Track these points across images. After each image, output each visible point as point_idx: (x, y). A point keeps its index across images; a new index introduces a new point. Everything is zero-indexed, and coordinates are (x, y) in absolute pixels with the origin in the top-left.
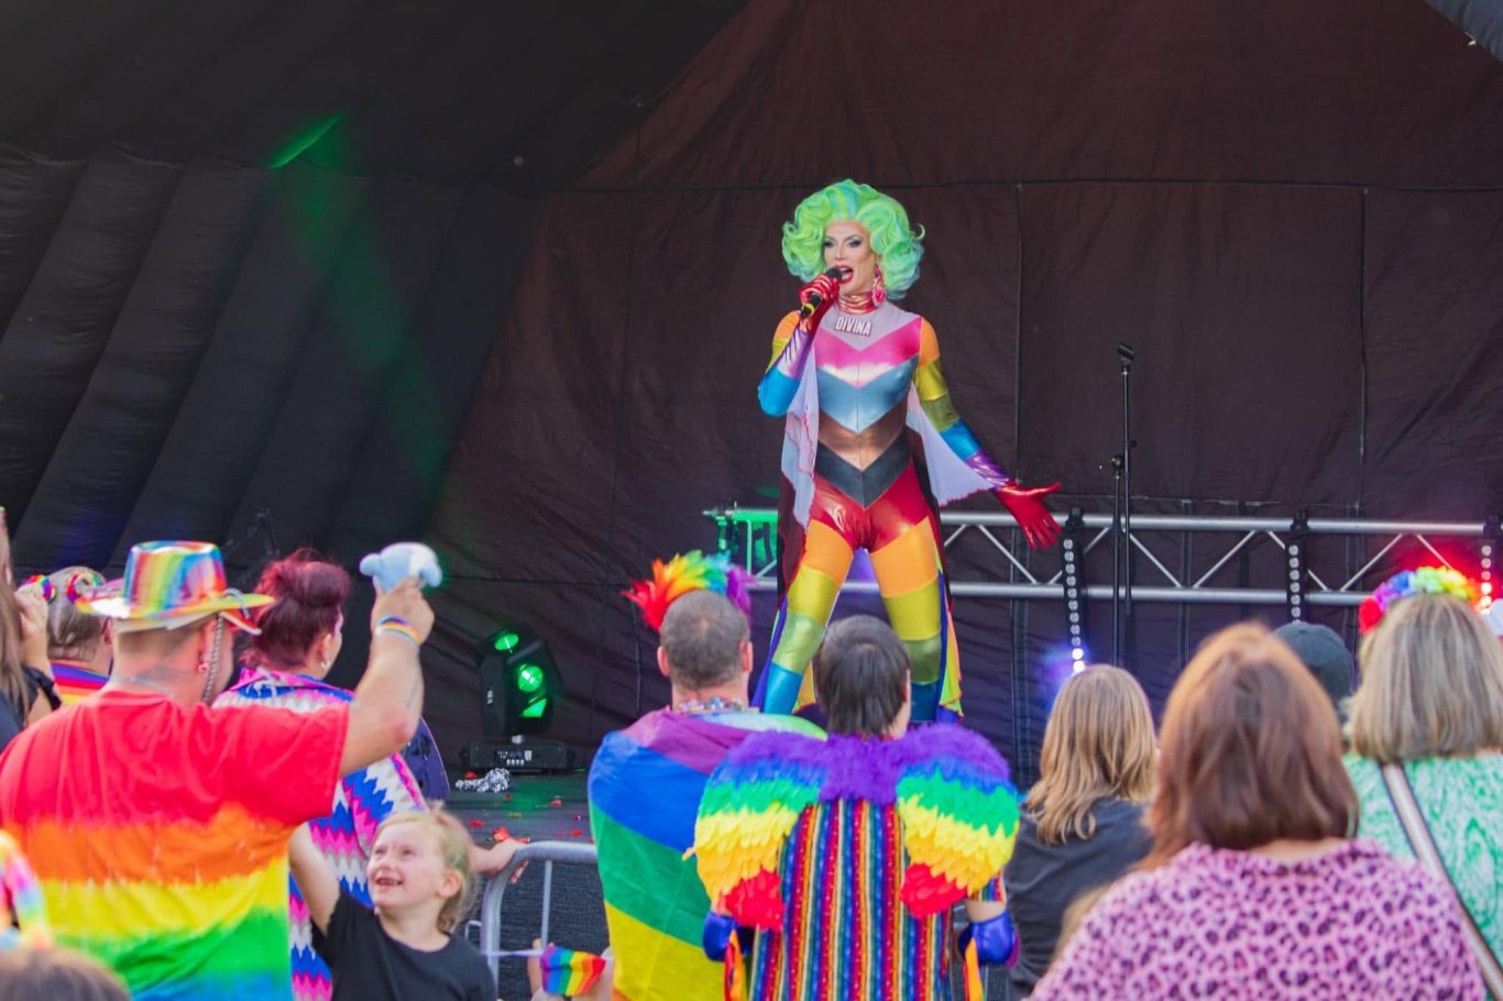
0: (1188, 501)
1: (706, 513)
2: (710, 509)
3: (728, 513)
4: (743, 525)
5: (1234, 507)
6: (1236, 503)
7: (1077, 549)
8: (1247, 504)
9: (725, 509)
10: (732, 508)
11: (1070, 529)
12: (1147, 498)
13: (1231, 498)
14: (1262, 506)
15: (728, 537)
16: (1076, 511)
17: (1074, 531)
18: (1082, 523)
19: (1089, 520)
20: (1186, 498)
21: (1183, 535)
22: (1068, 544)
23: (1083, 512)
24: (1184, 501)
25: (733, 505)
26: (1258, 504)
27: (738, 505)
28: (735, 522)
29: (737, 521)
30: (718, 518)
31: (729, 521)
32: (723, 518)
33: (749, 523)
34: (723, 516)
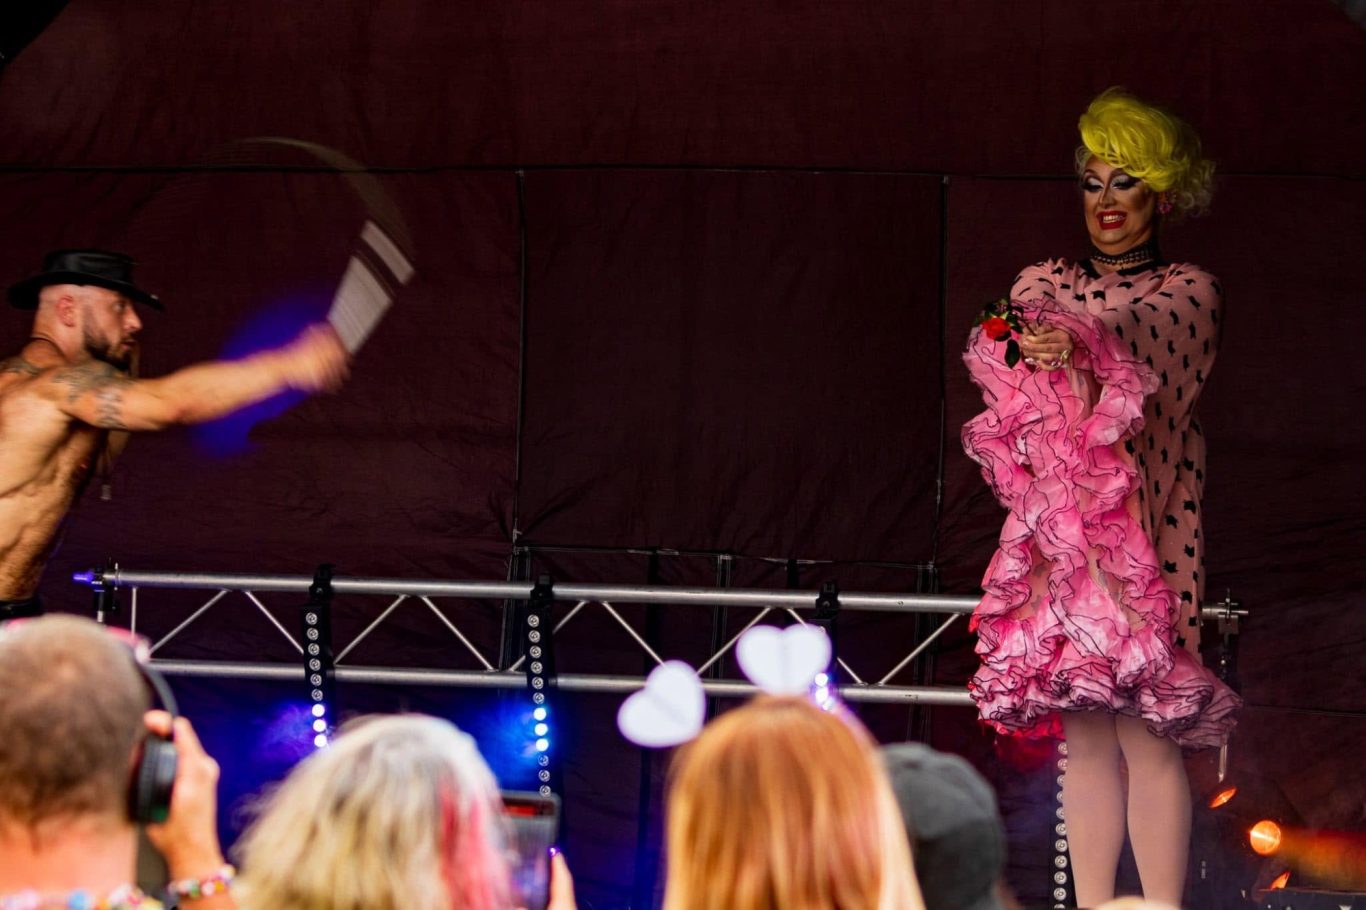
0: (727, 558)
1: (79, 578)
2: (83, 572)
3: (108, 576)
4: (126, 587)
5: (783, 565)
6: (786, 561)
7: (545, 628)
9: (103, 572)
10: (113, 571)
11: (536, 602)
12: (677, 553)
13: (779, 556)
14: (816, 565)
15: (107, 610)
16: (544, 579)
17: (541, 605)
19: (559, 590)
20: (724, 553)
22: (534, 620)
24: (721, 557)
25: (114, 566)
26: (812, 562)
27: (119, 567)
28: (116, 589)
29: (118, 587)
30: (93, 583)
31: (109, 585)
32: (101, 583)
33: (134, 590)
34: (100, 580)
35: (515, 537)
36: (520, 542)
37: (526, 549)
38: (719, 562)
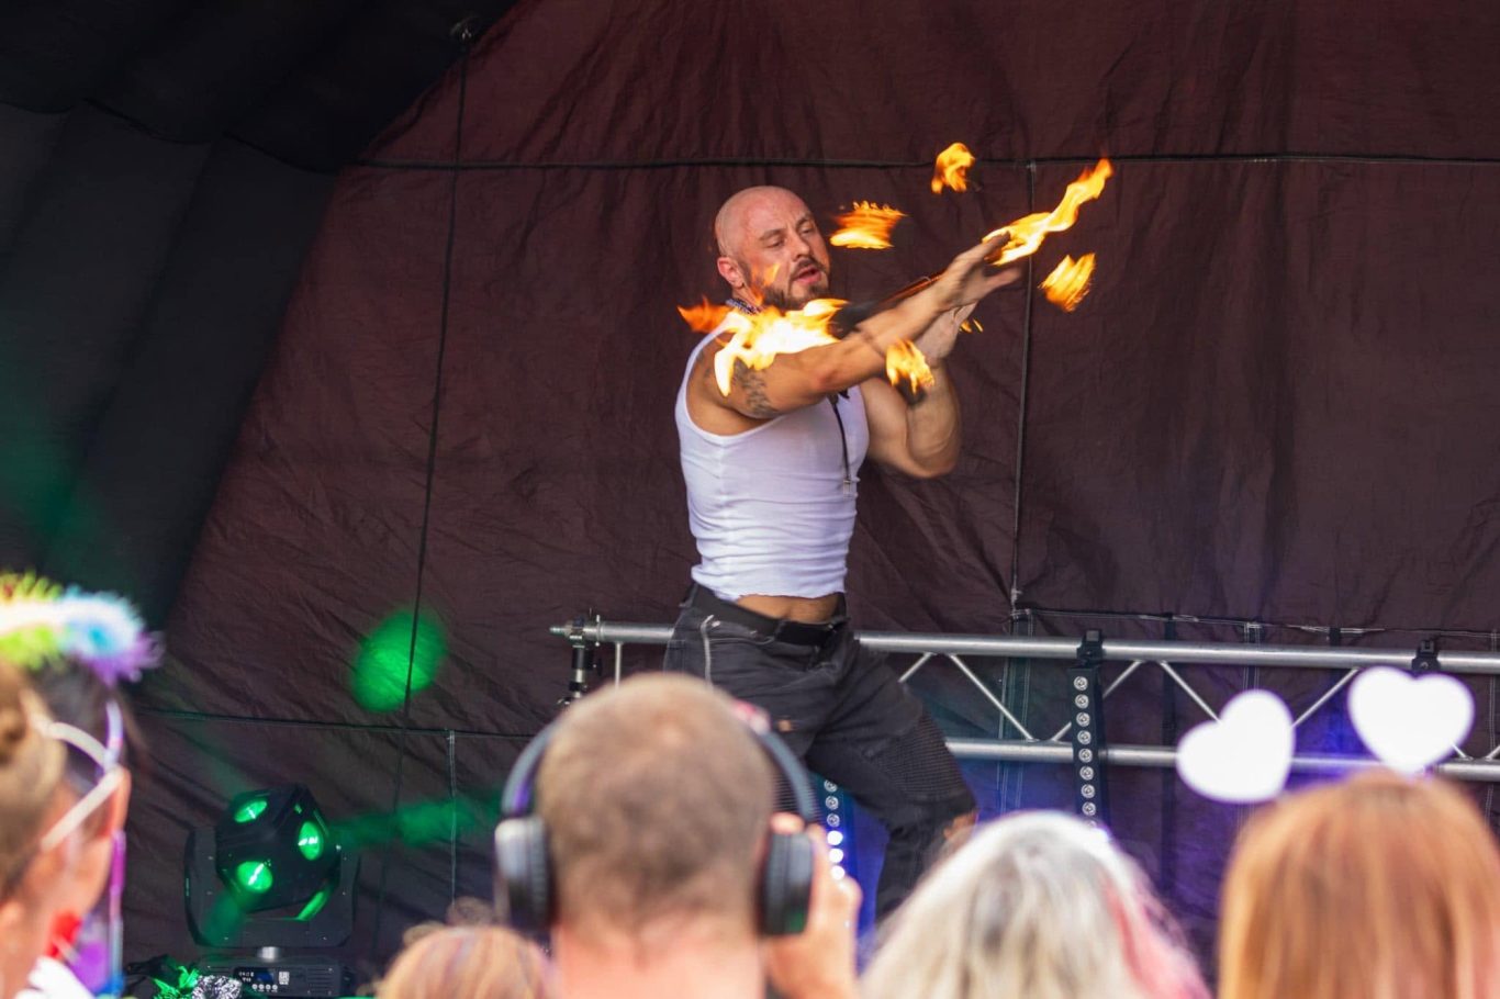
0: (1256, 626)
1: (555, 630)
2: (561, 624)
3: (588, 630)
4: (608, 646)
5: (1324, 635)
6: (1327, 628)
7: (1095, 691)
8: (1343, 631)
9: (582, 625)
10: (594, 624)
11: (1084, 661)
12: (1196, 620)
13: (1320, 624)
14: (1364, 634)
15: (587, 667)
16: (1092, 636)
17: (1089, 665)
18: (1101, 652)
19: (1110, 648)
20: (1251, 621)
21: (1246, 674)
22: (1081, 683)
23: (1102, 638)
24: (1249, 625)
25: (595, 619)
26: (1359, 631)
27: (601, 619)
28: (597, 644)
29: (600, 642)
30: (572, 637)
31: (589, 641)
32: (580, 637)
33: (619, 647)
34: (579, 635)
35: (1014, 598)
36: (1020, 604)
37: (1027, 611)
38: (1247, 631)
